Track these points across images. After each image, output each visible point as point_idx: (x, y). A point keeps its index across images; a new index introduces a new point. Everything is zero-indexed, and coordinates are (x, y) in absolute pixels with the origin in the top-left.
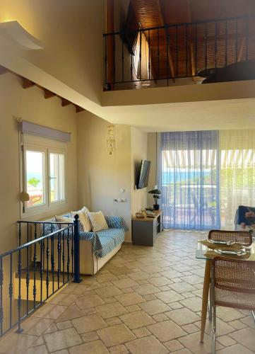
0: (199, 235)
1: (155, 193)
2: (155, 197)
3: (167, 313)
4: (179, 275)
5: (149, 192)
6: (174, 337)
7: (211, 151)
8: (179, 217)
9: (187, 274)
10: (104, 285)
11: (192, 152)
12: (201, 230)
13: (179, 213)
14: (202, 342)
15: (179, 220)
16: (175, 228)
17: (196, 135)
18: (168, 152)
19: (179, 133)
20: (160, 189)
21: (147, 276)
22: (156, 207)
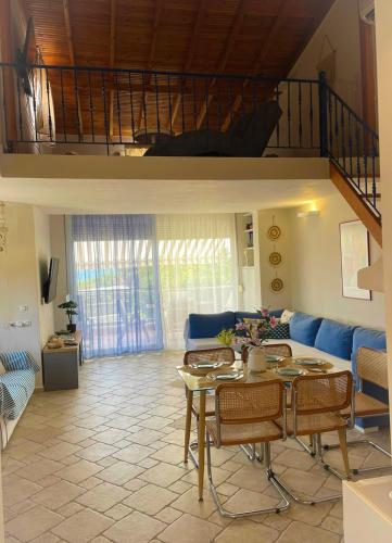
0: (135, 360)
1: (69, 307)
2: (68, 312)
3: (141, 477)
4: (135, 421)
5: (60, 307)
6: (164, 504)
7: (145, 242)
8: (106, 338)
9: (144, 417)
10: (28, 462)
11: (120, 243)
12: (138, 352)
13: (105, 333)
14: (201, 500)
15: (106, 342)
16: (100, 355)
17: (124, 220)
18: (85, 244)
19: (100, 217)
20: (75, 301)
21: (90, 433)
22: (72, 328)
